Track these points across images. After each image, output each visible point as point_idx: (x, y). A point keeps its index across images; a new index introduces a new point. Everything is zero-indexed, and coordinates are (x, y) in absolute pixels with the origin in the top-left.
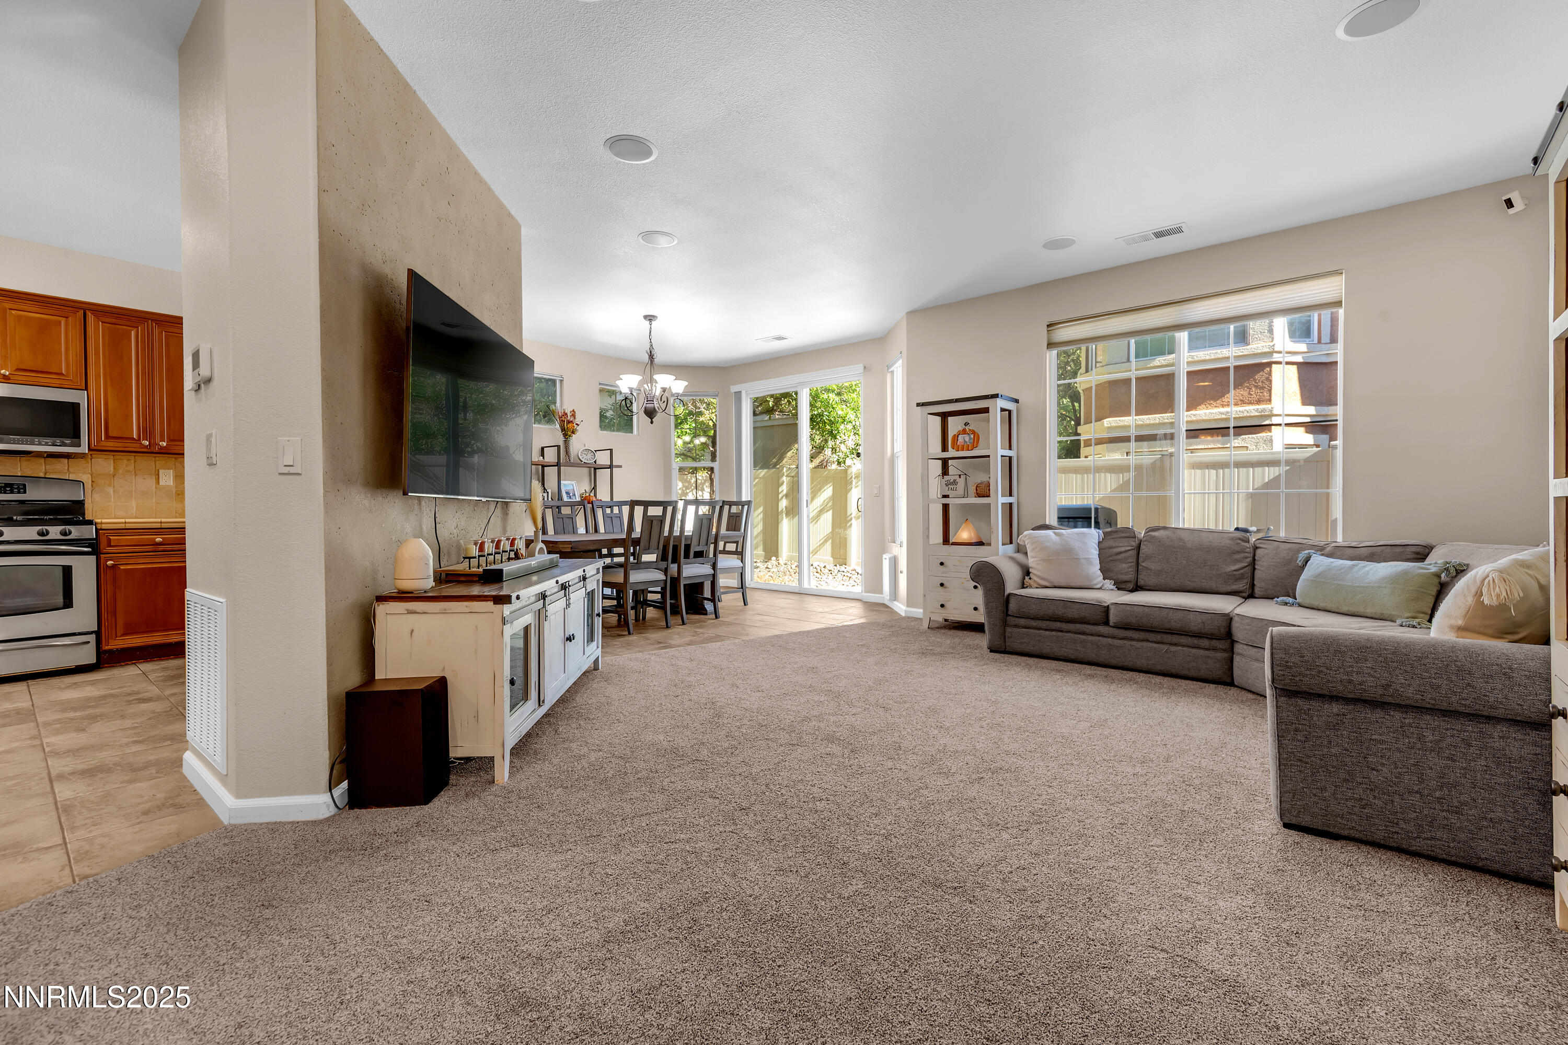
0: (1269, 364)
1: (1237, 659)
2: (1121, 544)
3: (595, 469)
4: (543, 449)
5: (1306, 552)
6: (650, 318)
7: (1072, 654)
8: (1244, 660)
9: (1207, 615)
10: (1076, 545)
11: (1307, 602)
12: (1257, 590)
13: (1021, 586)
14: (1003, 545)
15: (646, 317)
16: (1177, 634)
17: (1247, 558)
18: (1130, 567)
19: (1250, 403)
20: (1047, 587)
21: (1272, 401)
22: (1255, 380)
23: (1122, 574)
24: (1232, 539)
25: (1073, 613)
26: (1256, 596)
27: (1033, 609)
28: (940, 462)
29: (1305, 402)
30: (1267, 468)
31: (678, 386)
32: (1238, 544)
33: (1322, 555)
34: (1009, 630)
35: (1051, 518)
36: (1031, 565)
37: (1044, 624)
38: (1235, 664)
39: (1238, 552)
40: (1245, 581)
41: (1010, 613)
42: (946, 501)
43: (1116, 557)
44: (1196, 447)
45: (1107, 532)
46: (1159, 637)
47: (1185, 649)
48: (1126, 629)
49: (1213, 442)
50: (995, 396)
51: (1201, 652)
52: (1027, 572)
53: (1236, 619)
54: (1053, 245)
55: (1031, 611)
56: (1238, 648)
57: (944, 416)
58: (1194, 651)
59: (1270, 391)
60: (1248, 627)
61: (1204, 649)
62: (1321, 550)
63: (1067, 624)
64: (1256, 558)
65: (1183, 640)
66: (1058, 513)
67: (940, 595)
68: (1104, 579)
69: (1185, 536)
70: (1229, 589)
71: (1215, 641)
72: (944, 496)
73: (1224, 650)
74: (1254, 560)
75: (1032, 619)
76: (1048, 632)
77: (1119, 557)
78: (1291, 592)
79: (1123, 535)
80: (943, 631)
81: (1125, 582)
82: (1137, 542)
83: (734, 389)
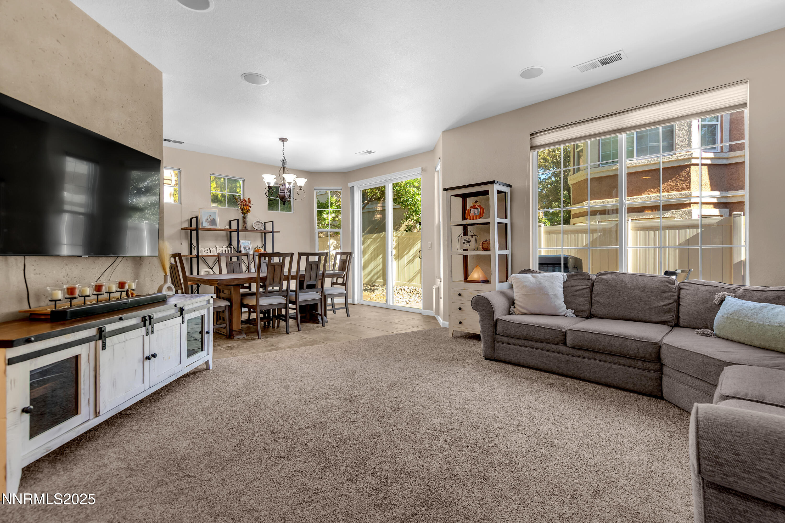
0: (689, 166)
1: (665, 379)
2: (579, 284)
3: (265, 233)
4: (230, 222)
5: (721, 293)
6: (283, 140)
7: (540, 365)
8: (671, 380)
9: (641, 343)
10: (546, 284)
11: (723, 334)
12: (681, 321)
13: (507, 312)
14: (500, 282)
15: (280, 139)
16: (618, 356)
17: (674, 296)
18: (586, 300)
19: (677, 190)
20: (526, 314)
21: (691, 189)
22: (679, 176)
23: (580, 305)
24: (662, 281)
25: (540, 335)
26: (681, 325)
27: (513, 331)
28: (461, 227)
29: (713, 188)
30: (688, 230)
31: (302, 182)
32: (666, 285)
33: (735, 296)
34: (497, 344)
35: (534, 265)
36: (515, 298)
37: (520, 342)
38: (664, 382)
39: (666, 292)
40: (672, 314)
41: (497, 332)
42: (466, 253)
43: (576, 293)
44: (642, 218)
45: (570, 275)
46: (603, 357)
47: (623, 367)
48: (579, 349)
49: (653, 214)
50: (493, 182)
51: (637, 371)
52: (512, 302)
53: (664, 347)
54: (527, 74)
55: (512, 332)
56: (666, 370)
57: (464, 197)
58: (631, 369)
59: (689, 182)
60: (673, 355)
61: (638, 368)
62: (733, 293)
63: (537, 343)
64: (681, 296)
65: (622, 361)
66: (539, 261)
67: (459, 316)
68: (567, 308)
69: (625, 278)
70: (659, 319)
71: (647, 363)
72: (465, 250)
73: (655, 371)
74: (679, 297)
75: (513, 338)
76: (523, 348)
77: (578, 293)
78: (709, 324)
79: (581, 277)
80: (460, 340)
81: (582, 311)
82: (591, 282)
83: (350, 185)
